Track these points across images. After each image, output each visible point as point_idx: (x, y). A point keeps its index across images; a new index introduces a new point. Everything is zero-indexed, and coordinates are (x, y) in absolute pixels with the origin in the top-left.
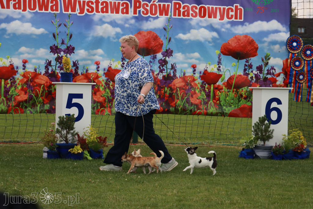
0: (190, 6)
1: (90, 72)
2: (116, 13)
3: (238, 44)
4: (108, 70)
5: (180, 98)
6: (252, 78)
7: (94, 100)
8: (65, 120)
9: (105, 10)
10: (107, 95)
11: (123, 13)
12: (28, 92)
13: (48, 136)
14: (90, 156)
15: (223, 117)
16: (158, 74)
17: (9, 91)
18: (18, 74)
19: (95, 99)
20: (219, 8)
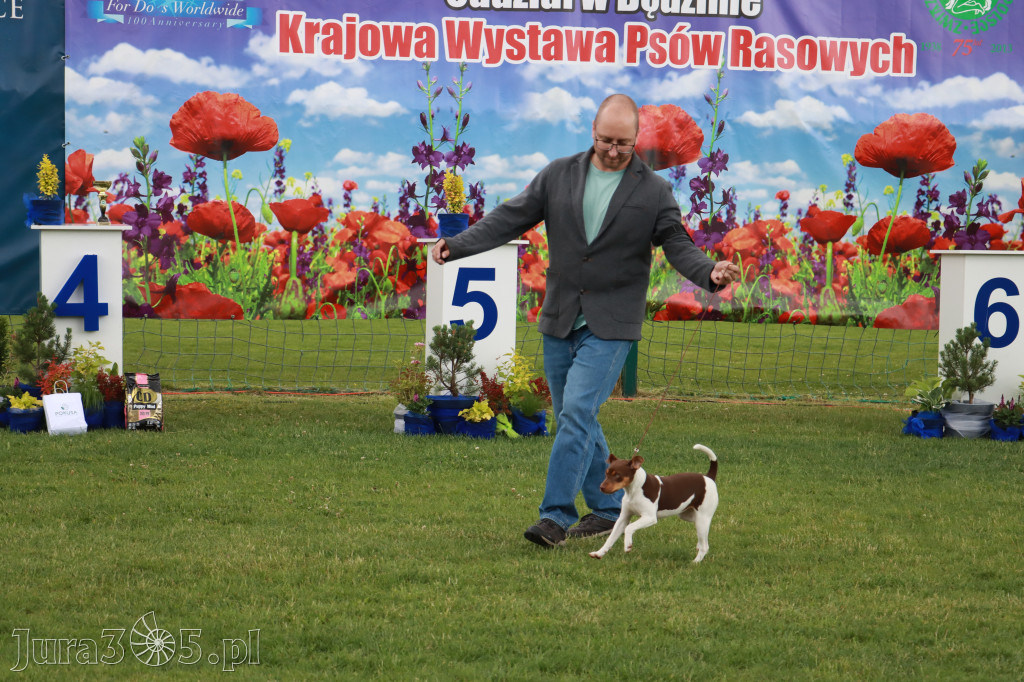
0: (776, 40)
2: (582, 60)
3: (901, 136)
6: (936, 225)
7: (524, 285)
8: (449, 335)
9: (552, 53)
11: (599, 59)
12: (357, 264)
13: (407, 376)
14: (515, 428)
15: (861, 328)
16: (689, 217)
17: (311, 260)
18: (332, 217)
19: (525, 281)
20: (851, 43)
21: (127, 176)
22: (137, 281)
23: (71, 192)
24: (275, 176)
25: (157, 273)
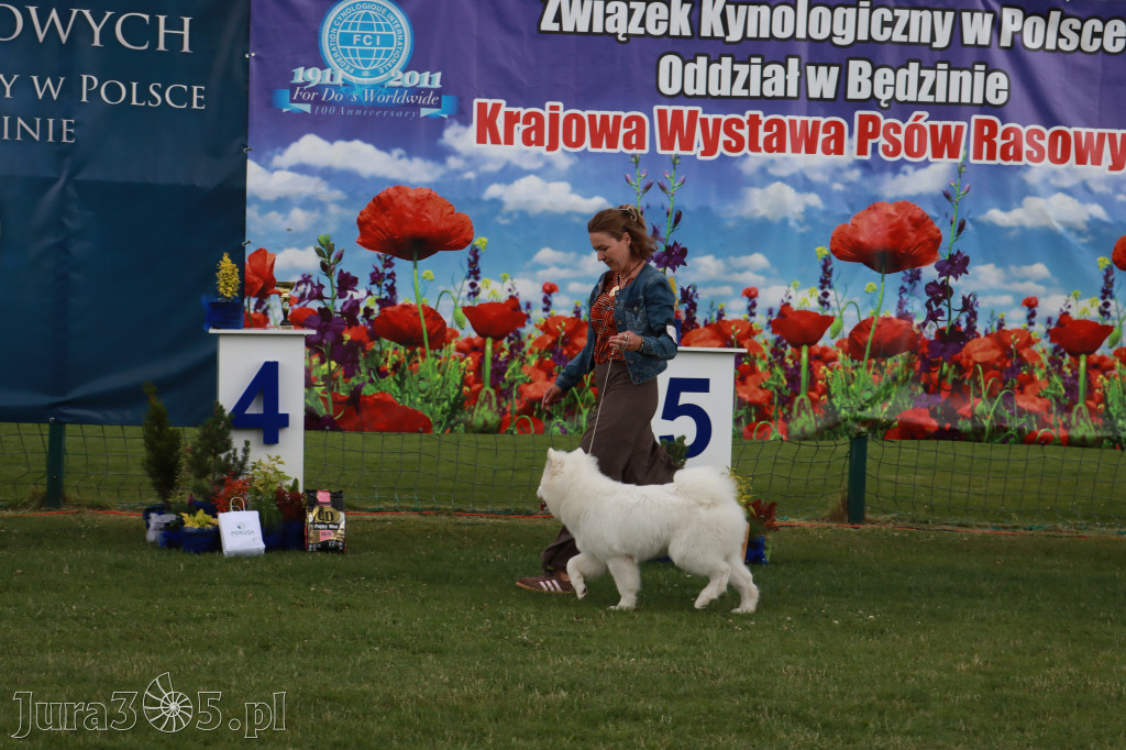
0: (1024, 131)
1: (728, 317)
2: (807, 152)
4: (781, 314)
5: (984, 395)
7: (739, 398)
9: (774, 145)
10: (775, 383)
11: (826, 151)
15: (1119, 451)
16: (924, 324)
17: (506, 369)
18: (530, 322)
19: (742, 395)
20: (1110, 134)
21: (310, 276)
22: (318, 390)
23: (250, 295)
24: (469, 277)
25: (340, 382)
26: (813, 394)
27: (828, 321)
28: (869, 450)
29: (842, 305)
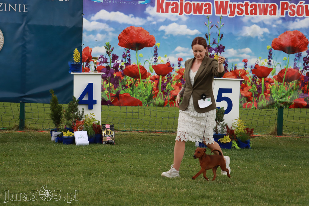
1: (238, 69)
2: (264, 15)
4: (255, 67)
7: (241, 95)
9: (253, 12)
10: (253, 90)
11: (271, 14)
14: (238, 146)
16: (303, 71)
17: (166, 86)
18: (174, 70)
19: (242, 94)
21: (103, 56)
22: (106, 92)
23: (84, 61)
24: (154, 56)
25: (113, 90)
26: (266, 94)
27: (271, 70)
28: (284, 112)
29: (275, 65)
